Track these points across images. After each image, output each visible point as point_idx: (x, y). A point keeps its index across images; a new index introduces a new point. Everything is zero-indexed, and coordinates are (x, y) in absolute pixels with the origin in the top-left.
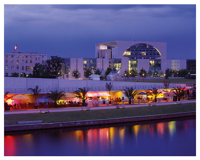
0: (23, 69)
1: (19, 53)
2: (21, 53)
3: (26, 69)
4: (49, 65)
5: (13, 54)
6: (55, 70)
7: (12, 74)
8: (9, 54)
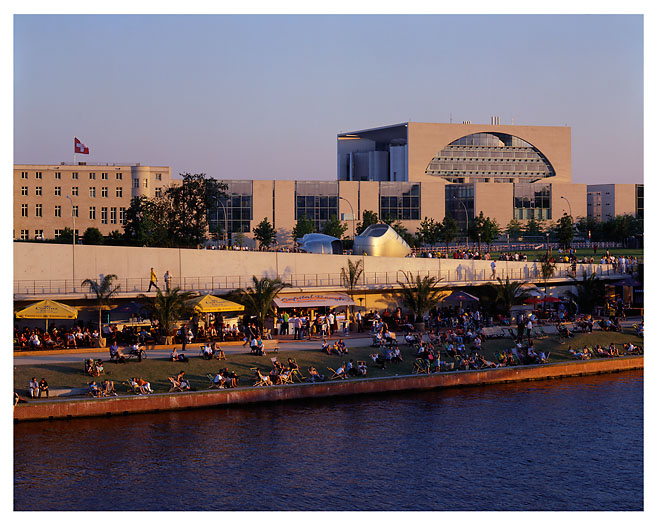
0: (93, 215)
1: (80, 164)
2: (85, 164)
3: (104, 215)
4: (176, 203)
5: (61, 168)
6: (194, 221)
7: (56, 232)
8: (46, 168)
